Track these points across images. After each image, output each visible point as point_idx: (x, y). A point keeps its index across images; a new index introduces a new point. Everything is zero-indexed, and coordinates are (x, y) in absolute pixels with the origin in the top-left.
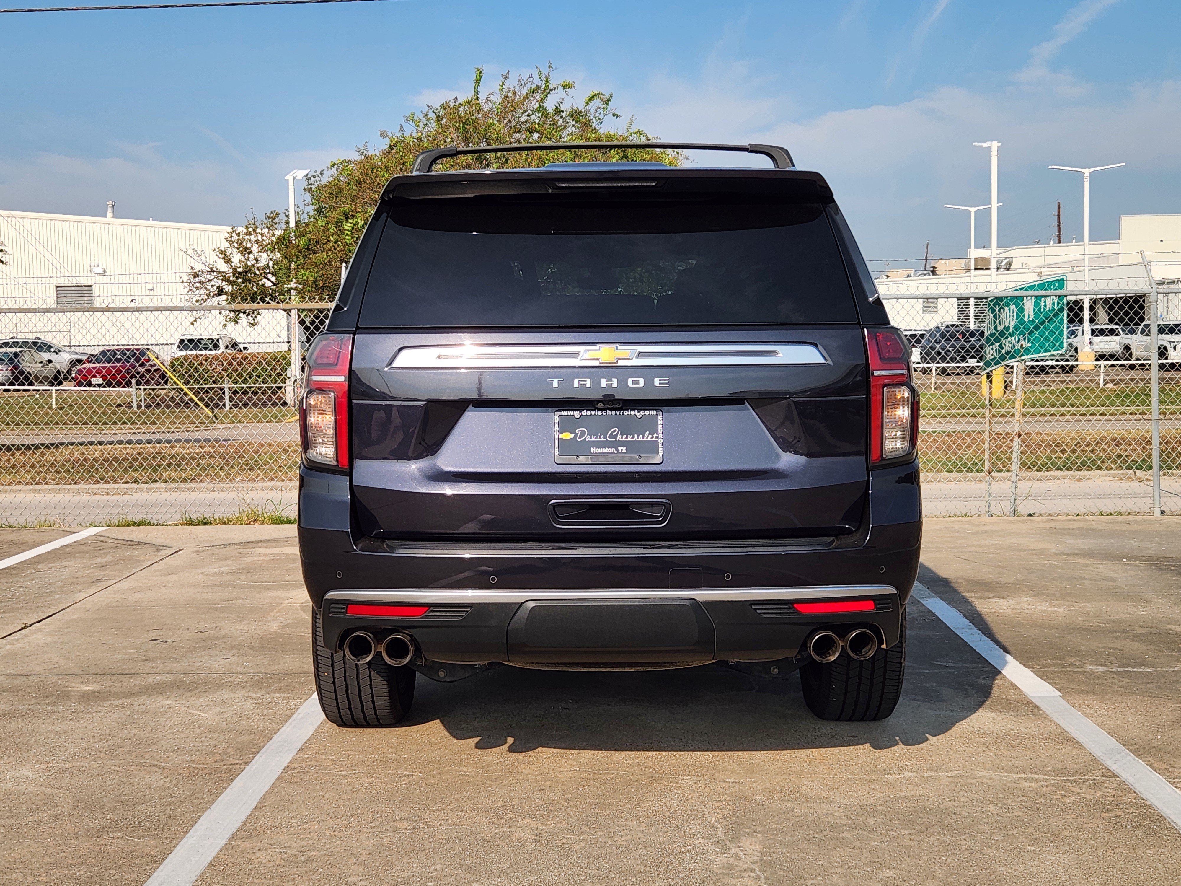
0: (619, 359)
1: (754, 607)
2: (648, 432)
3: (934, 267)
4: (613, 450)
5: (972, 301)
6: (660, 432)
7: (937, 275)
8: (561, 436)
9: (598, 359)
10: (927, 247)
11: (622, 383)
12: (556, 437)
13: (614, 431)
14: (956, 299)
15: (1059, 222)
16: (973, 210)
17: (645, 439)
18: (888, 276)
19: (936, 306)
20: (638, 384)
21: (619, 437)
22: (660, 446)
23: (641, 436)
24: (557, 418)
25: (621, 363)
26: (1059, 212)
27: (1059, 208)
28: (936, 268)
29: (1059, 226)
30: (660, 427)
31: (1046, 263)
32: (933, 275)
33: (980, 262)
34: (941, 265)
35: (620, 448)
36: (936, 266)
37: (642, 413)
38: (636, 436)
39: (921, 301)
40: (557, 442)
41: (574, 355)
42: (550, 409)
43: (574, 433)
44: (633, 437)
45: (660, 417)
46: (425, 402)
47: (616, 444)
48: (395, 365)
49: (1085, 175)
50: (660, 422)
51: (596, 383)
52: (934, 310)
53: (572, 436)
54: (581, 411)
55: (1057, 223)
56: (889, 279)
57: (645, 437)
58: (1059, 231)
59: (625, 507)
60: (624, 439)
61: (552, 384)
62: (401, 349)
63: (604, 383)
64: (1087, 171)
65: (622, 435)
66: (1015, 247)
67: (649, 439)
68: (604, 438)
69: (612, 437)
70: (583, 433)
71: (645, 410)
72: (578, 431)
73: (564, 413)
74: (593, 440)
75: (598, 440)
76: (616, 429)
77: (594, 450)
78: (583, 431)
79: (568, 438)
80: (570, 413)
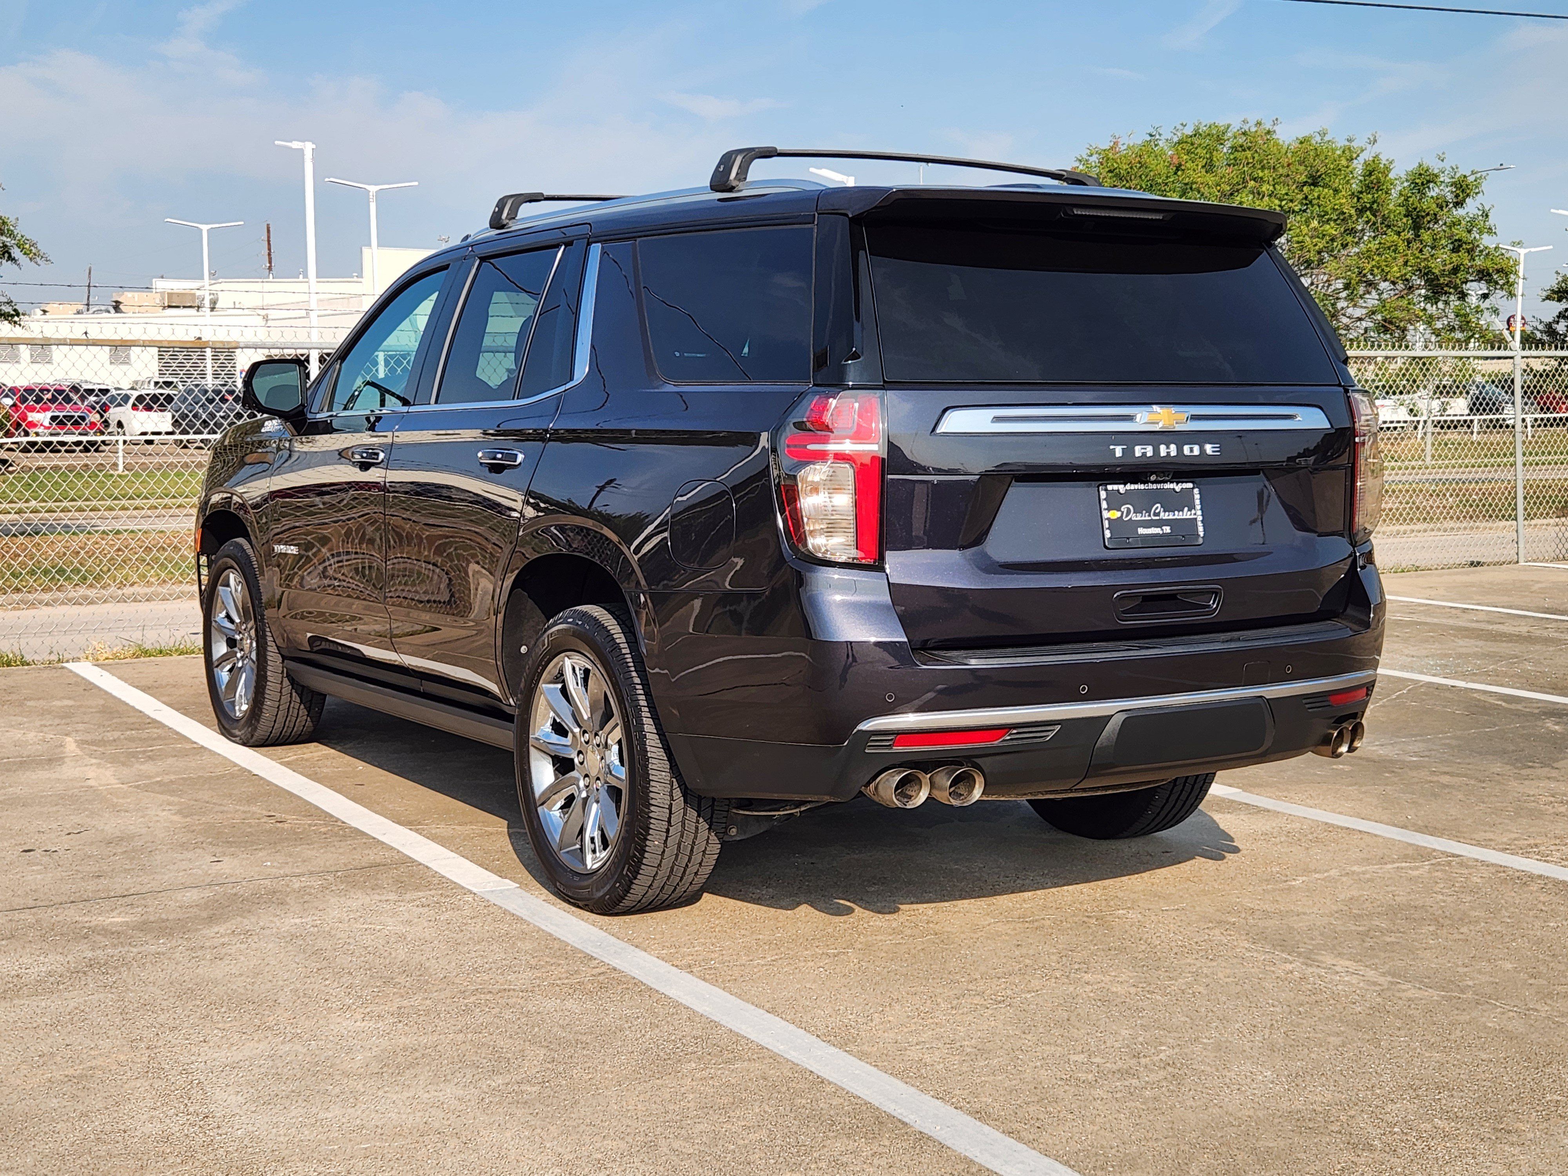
0: (1177, 423)
2: (1186, 509)
3: (117, 302)
4: (1158, 531)
5: (209, 353)
6: (1198, 507)
7: (122, 312)
8: (1111, 515)
10: (90, 273)
13: (1157, 508)
14: (156, 349)
15: (269, 249)
16: (205, 228)
17: (1184, 517)
18: (45, 312)
19: (128, 356)
20: (1193, 451)
21: (1162, 514)
22: (1200, 524)
23: (1181, 513)
24: (1103, 493)
26: (269, 237)
27: (269, 231)
28: (120, 303)
29: (269, 254)
30: (1197, 502)
31: (265, 304)
32: (117, 312)
33: (175, 297)
34: (127, 298)
35: (1164, 528)
36: (120, 300)
37: (1180, 486)
38: (1177, 513)
39: (107, 349)
40: (1106, 522)
41: (1129, 418)
42: (1099, 482)
43: (1119, 510)
44: (1174, 515)
45: (1196, 491)
46: (978, 477)
47: (1160, 523)
48: (938, 431)
49: (371, 194)
50: (1197, 497)
52: (126, 361)
53: (1118, 514)
54: (1125, 484)
55: (267, 251)
56: (48, 316)
57: (1184, 514)
58: (270, 262)
60: (1166, 517)
61: (1115, 452)
62: (945, 411)
63: (1163, 450)
64: (373, 189)
65: (1165, 511)
66: (220, 280)
67: (1188, 516)
68: (1149, 516)
69: (1156, 514)
70: (1129, 511)
71: (1182, 482)
72: (1124, 508)
73: (1110, 487)
74: (1139, 518)
75: (1143, 518)
76: (1158, 505)
77: (1141, 531)
78: (1128, 509)
79: (1115, 517)
80: (1115, 487)
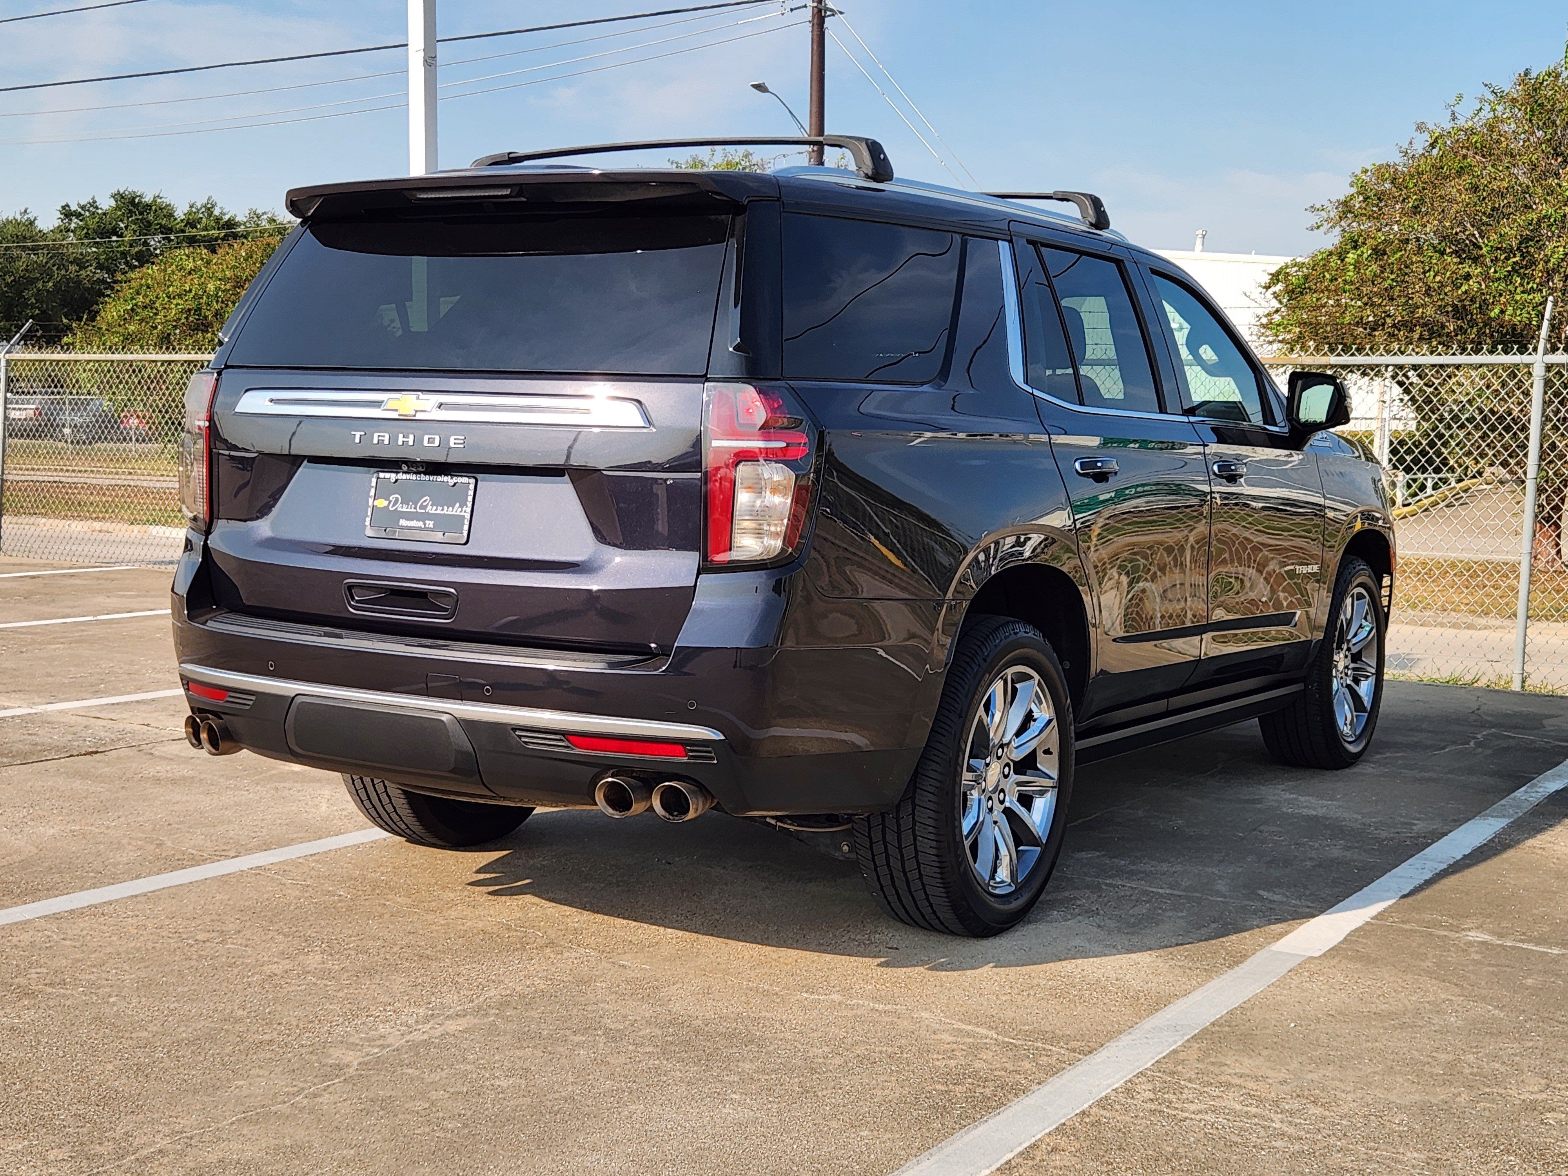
0: (416, 411)
1: (518, 733)
2: (458, 505)
4: (420, 524)
6: (470, 505)
8: (376, 503)
9: (396, 410)
11: (418, 441)
12: (370, 504)
13: (425, 501)
17: (454, 513)
20: (433, 442)
21: (429, 507)
22: (466, 522)
23: (451, 509)
24: (374, 480)
25: (419, 416)
30: (471, 499)
35: (427, 522)
37: (455, 480)
38: (446, 508)
40: (370, 510)
41: (377, 404)
42: (372, 469)
43: (387, 499)
44: (443, 510)
45: (472, 486)
46: (256, 454)
47: (425, 517)
50: (471, 493)
51: (393, 439)
53: (386, 503)
54: (396, 473)
57: (455, 510)
59: (422, 594)
60: (433, 512)
61: (355, 439)
63: (401, 439)
65: (432, 505)
67: (458, 513)
68: (415, 508)
69: (422, 507)
70: (397, 500)
71: (457, 476)
72: (392, 498)
73: (382, 475)
74: (404, 509)
75: (409, 510)
76: (427, 498)
77: (403, 522)
78: (397, 498)
79: (382, 506)
80: (387, 475)
